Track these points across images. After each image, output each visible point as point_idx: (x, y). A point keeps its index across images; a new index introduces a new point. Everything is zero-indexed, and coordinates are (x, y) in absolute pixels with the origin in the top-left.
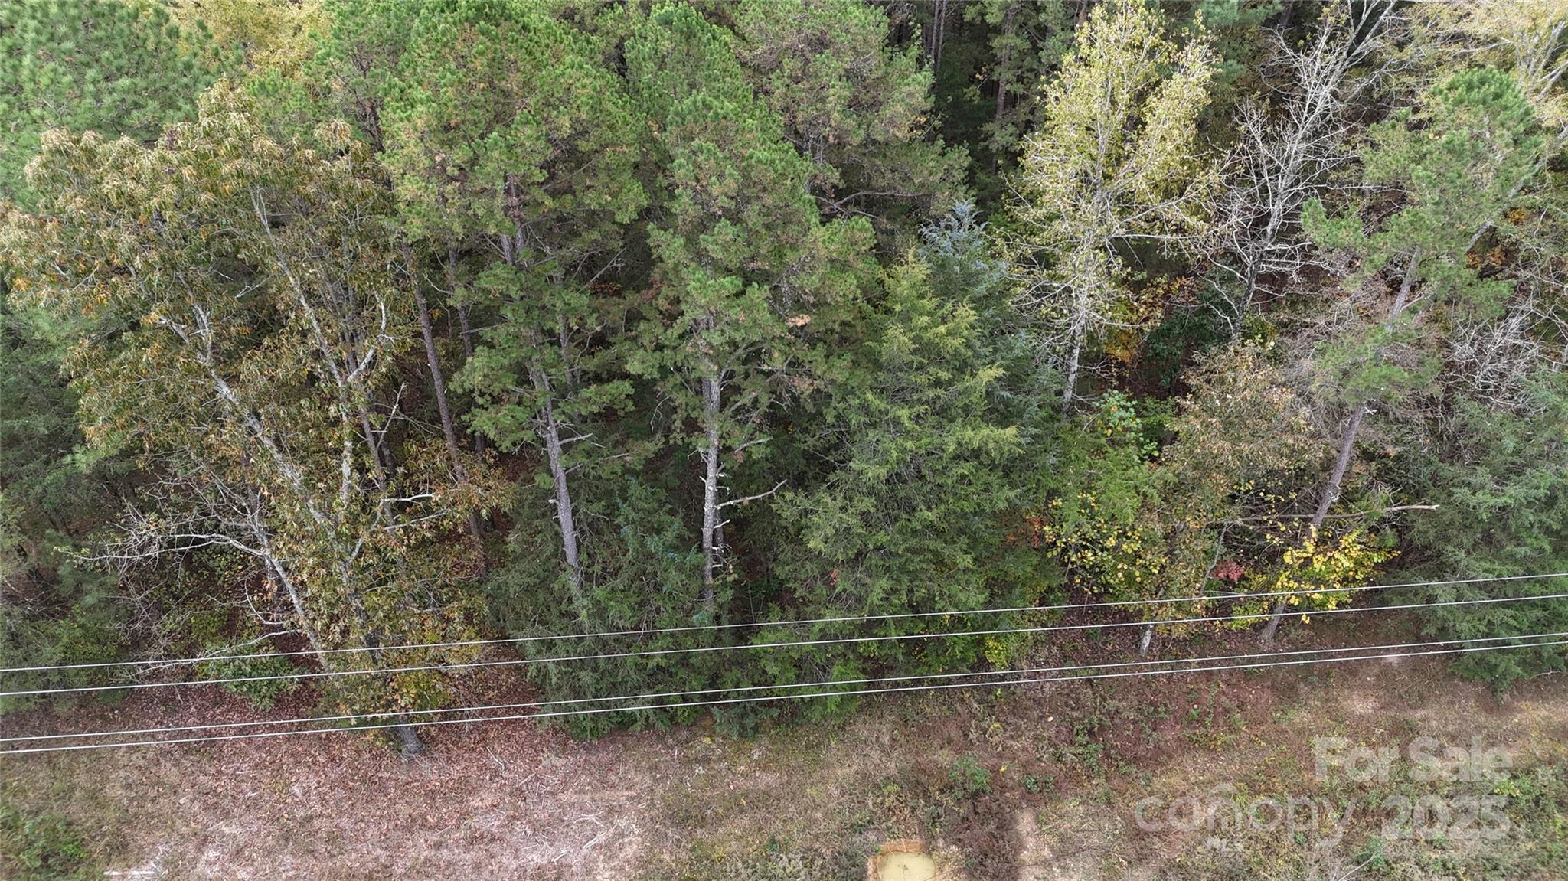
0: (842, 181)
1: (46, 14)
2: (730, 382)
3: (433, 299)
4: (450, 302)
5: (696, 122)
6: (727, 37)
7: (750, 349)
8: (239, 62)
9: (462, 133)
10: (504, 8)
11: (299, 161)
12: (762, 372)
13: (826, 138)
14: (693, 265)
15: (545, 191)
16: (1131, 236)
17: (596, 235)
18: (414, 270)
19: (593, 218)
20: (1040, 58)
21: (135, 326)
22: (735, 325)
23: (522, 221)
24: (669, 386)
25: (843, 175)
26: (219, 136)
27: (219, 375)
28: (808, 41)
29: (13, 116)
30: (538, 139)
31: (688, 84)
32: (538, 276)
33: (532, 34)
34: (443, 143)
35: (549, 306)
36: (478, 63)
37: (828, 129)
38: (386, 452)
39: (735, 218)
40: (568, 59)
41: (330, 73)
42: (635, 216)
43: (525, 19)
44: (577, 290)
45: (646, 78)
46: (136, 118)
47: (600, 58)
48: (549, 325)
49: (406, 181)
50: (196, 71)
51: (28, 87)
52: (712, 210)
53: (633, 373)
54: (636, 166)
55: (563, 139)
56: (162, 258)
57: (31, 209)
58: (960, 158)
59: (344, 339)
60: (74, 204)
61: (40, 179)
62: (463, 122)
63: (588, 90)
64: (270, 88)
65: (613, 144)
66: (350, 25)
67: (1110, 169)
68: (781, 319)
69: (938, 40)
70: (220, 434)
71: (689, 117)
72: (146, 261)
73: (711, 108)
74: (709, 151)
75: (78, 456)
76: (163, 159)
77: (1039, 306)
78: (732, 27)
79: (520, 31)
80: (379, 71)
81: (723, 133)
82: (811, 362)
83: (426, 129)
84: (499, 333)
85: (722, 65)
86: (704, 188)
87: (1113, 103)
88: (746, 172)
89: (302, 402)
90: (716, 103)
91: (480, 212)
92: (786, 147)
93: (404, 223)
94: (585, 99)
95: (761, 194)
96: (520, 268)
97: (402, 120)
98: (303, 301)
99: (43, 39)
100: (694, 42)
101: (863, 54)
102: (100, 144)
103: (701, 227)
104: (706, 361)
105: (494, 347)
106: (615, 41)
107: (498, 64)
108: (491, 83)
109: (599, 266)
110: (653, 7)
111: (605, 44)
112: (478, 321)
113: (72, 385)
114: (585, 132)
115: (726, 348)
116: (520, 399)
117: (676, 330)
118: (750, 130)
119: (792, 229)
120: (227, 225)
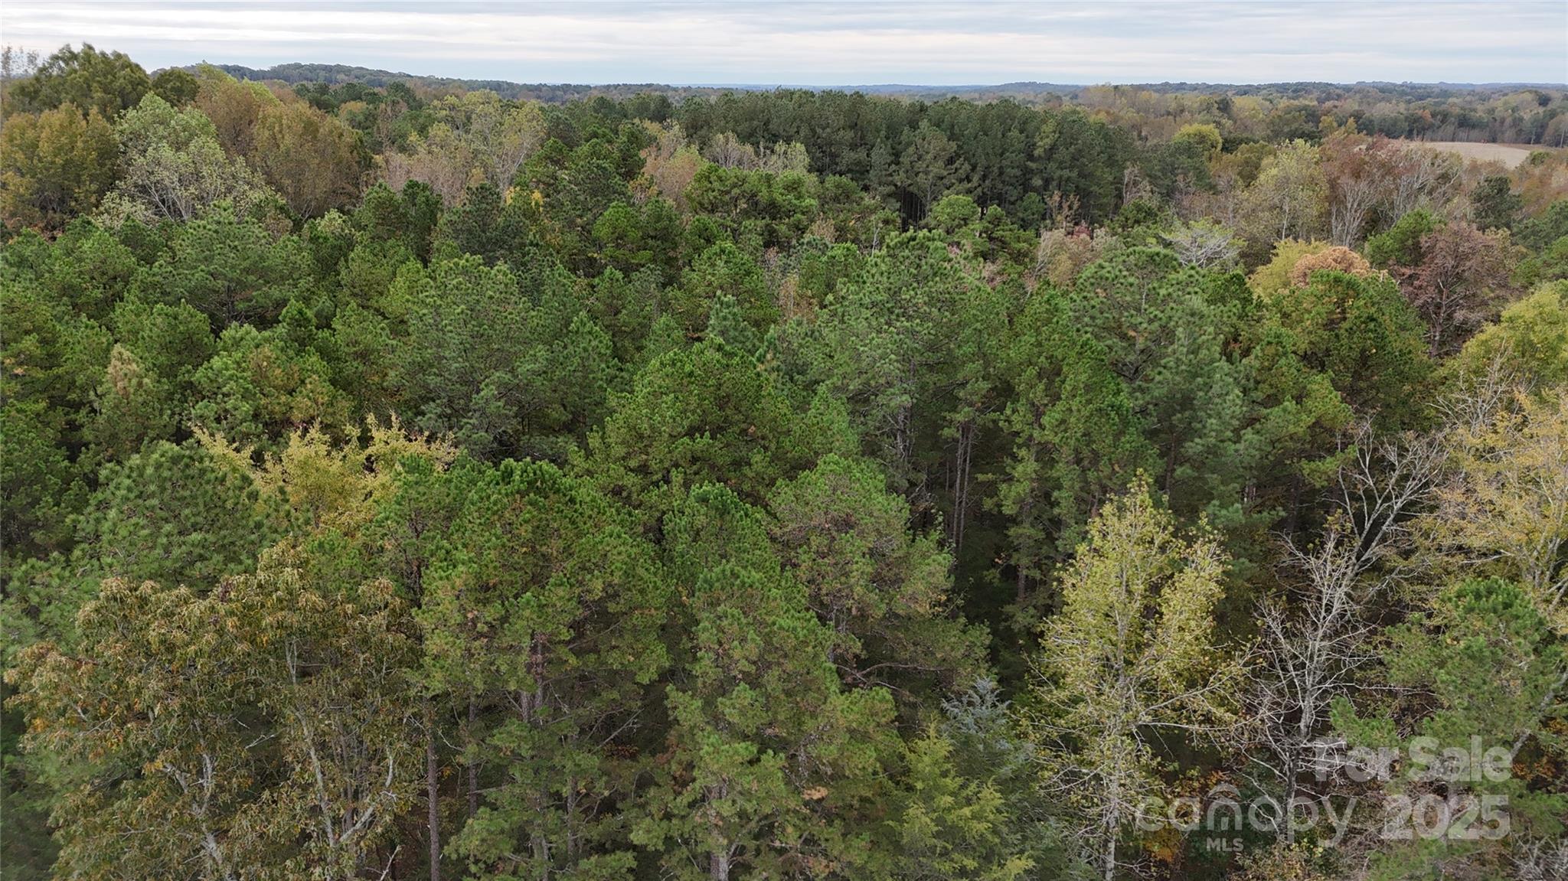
0: (864, 652)
1: (141, 475)
2: (740, 859)
3: (444, 757)
4: (461, 760)
5: (723, 589)
6: (760, 515)
7: (763, 823)
8: (307, 522)
9: (498, 593)
10: (555, 482)
11: (338, 615)
12: (775, 849)
13: (849, 610)
14: (709, 728)
15: (571, 649)
16: (1159, 724)
17: (615, 695)
18: (429, 725)
19: (614, 678)
20: (1057, 547)
21: (139, 775)
22: (746, 794)
23: (543, 678)
24: (675, 860)
25: (865, 646)
26: (270, 589)
27: (210, 830)
28: (835, 522)
29: (82, 563)
30: (569, 600)
31: (719, 555)
32: (552, 734)
33: (578, 506)
34: (477, 601)
35: (559, 767)
36: (523, 529)
37: (852, 601)
39: (754, 682)
40: (608, 529)
41: (386, 534)
43: (573, 493)
44: (590, 751)
45: (680, 548)
46: (199, 569)
47: (641, 529)
48: (556, 787)
49: (435, 637)
50: (265, 529)
51: (105, 538)
52: (733, 673)
53: (637, 843)
54: (663, 628)
55: (594, 601)
56: (183, 706)
57: (72, 655)
58: (981, 635)
59: (346, 794)
60: (112, 649)
61: (89, 623)
62: (501, 583)
63: (623, 556)
64: (327, 547)
65: (641, 607)
66: (413, 493)
67: (1132, 656)
68: (797, 791)
69: (959, 527)
71: (716, 584)
72: (166, 709)
73: (738, 577)
74: (733, 616)
76: (212, 610)
77: (1069, 793)
78: (765, 506)
79: (567, 504)
80: (431, 534)
81: (748, 600)
82: (826, 841)
83: (464, 588)
84: (501, 794)
85: (752, 539)
86: (726, 653)
87: (1129, 592)
88: (768, 639)
89: (288, 863)
90: (743, 572)
91: (503, 668)
92: (808, 616)
93: (428, 676)
94: (619, 565)
95: (781, 660)
96: (534, 725)
97: (441, 578)
98: (312, 753)
99: (132, 496)
100: (727, 518)
101: (886, 535)
102: (155, 593)
103: (721, 690)
104: (715, 832)
105: (496, 809)
106: (658, 514)
107: (542, 531)
108: (533, 548)
109: (615, 727)
110: (693, 487)
111: (646, 517)
112: (487, 781)
113: (57, 835)
114: (616, 595)
115: (737, 820)
116: (516, 868)
117: (686, 797)
118: (775, 599)
119: (812, 696)
120: (255, 674)
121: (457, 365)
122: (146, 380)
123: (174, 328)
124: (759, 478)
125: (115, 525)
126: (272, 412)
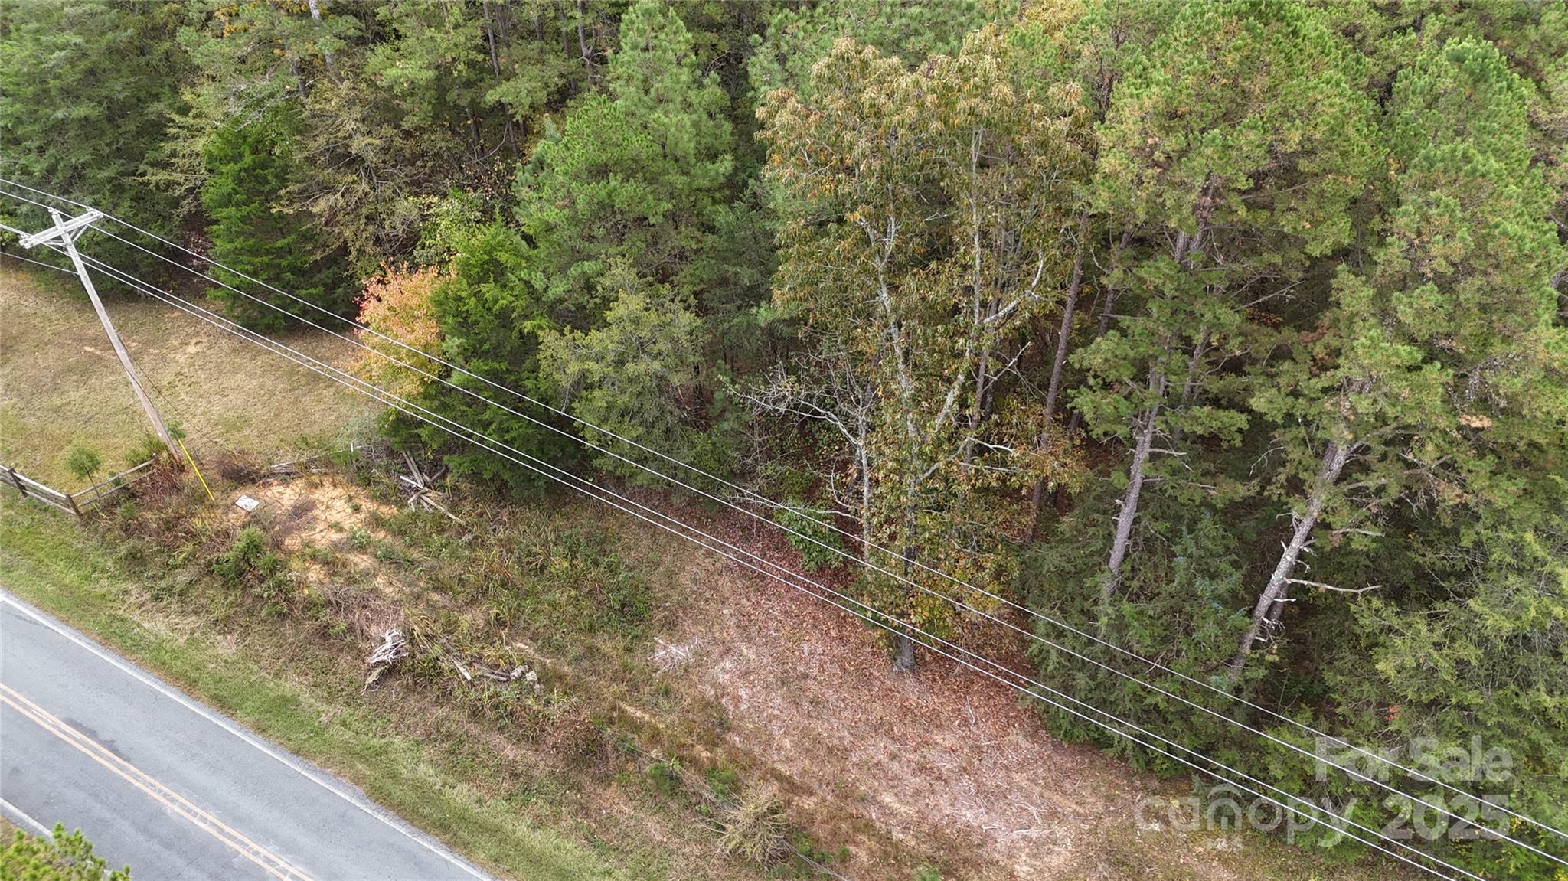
2: (1360, 458)
3: (1089, 274)
4: (1104, 281)
5: (1445, 171)
6: (1528, 90)
7: (1400, 431)
8: (1013, 13)
9: (1184, 123)
10: (1281, 8)
11: (1025, 112)
12: (1405, 461)
14: (1373, 321)
17: (1277, 259)
18: (1083, 240)
19: (1281, 241)
21: (841, 221)
22: (1393, 398)
23: (1206, 224)
26: (969, 73)
27: (885, 282)
29: (823, 20)
30: (1258, 146)
31: (1455, 131)
32: (1199, 281)
33: (1299, 40)
34: (1161, 127)
35: (1198, 314)
36: (1230, 57)
38: (989, 399)
39: (1445, 285)
40: (1326, 74)
41: (1087, 39)
42: (1329, 252)
44: (1232, 308)
45: (1407, 113)
46: (912, 44)
47: (1365, 81)
48: (1189, 332)
49: (1111, 155)
50: (975, 13)
52: (1422, 270)
53: (1256, 409)
54: (1354, 201)
55: (1285, 154)
56: (882, 167)
57: (805, 103)
59: (996, 284)
60: (836, 103)
61: (820, 77)
62: (1190, 113)
63: (1335, 110)
64: (1028, 41)
65: (1338, 172)
68: (1454, 412)
70: (865, 331)
71: (1440, 165)
72: (870, 168)
73: (1470, 162)
74: (1447, 206)
75: (762, 310)
76: (917, 84)
79: (1288, 35)
80: (1132, 46)
81: (1474, 192)
82: (1470, 471)
83: (1151, 111)
84: (1136, 324)
85: (1505, 120)
86: (1423, 246)
88: (1481, 242)
89: (939, 327)
90: (1479, 157)
91: (1168, 203)
92: (1546, 227)
93: (1093, 193)
94: (1327, 118)
95: (1490, 270)
96: (1184, 268)
97: (1131, 96)
98: (976, 239)
100: (1483, 87)
102: (875, 58)
103: (1401, 285)
104: (1342, 425)
105: (1126, 336)
106: (1392, 68)
107: (1250, 63)
108: (1235, 81)
109: (1264, 293)
110: (1449, 41)
111: (1377, 69)
112: (1121, 308)
113: (779, 252)
114: (1313, 152)
115: (1372, 420)
116: (1130, 393)
117: (1325, 380)
118: (1510, 198)
119: (1514, 319)
120: (943, 154)
124: (1545, 44)
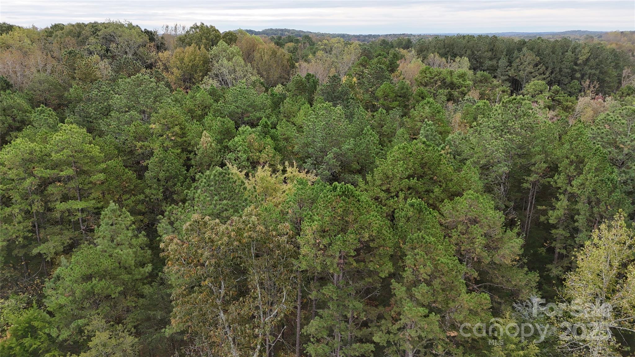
0: (479, 277)
1: (209, 178)
2: (418, 355)
3: (304, 295)
4: (311, 297)
5: (418, 243)
6: (436, 214)
7: (428, 342)
8: (262, 200)
9: (328, 234)
10: (352, 193)
11: (270, 235)
12: (433, 354)
13: (473, 258)
14: (408, 300)
15: (354, 260)
16: (621, 328)
17: (371, 280)
18: (299, 281)
19: (371, 273)
20: (575, 241)
21: (200, 286)
22: (422, 329)
23: (343, 270)
24: (390, 351)
25: (479, 275)
26: (247, 223)
27: (222, 309)
28: (470, 220)
29: (188, 207)
30: (355, 240)
31: (417, 229)
32: (345, 292)
33: (361, 203)
34: (321, 236)
35: (347, 306)
36: (339, 210)
37: (475, 255)
38: (273, 354)
39: (429, 283)
40: (372, 213)
41: (289, 207)
42: (387, 275)
43: (359, 197)
44: (359, 301)
45: (401, 224)
46: (225, 214)
47: (385, 215)
48: (345, 313)
49: (304, 248)
50: (248, 201)
51: (196, 199)
52: (420, 278)
53: (376, 341)
54: (392, 256)
55: (365, 241)
56: (215, 262)
57: (182, 240)
58: (535, 277)
59: (268, 303)
60: (194, 239)
61: (187, 230)
62: (330, 230)
63: (377, 225)
64: (268, 210)
65: (383, 246)
66: (300, 192)
67: (609, 295)
69: (527, 228)
70: (215, 332)
71: (415, 241)
72: (210, 263)
73: (425, 239)
74: (421, 255)
75: (167, 330)
76: (227, 228)
77: (572, 353)
78: (439, 211)
79: (357, 201)
80: (305, 209)
81: (428, 249)
82: (456, 354)
83: (316, 230)
84: (325, 312)
85: (432, 224)
86: (417, 269)
87: (611, 265)
88: (436, 266)
89: (247, 325)
90: (427, 237)
91: (328, 264)
92: (454, 259)
93: (300, 262)
94: (375, 228)
95: (441, 276)
96: (338, 287)
97: (308, 226)
98: (258, 286)
99: (206, 185)
100: (422, 214)
101: (493, 228)
102: (209, 221)
103: (414, 285)
104: (408, 343)
105: (322, 318)
106: (392, 210)
107: (346, 211)
108: (342, 218)
109: (370, 293)
110: (408, 200)
111: (388, 210)
112: (319, 307)
113: (173, 303)
114: (373, 240)
115: (417, 339)
116: (328, 342)
117: (396, 326)
118: (440, 250)
119: (453, 293)
120: (240, 254)
121: (320, 145)
122: (213, 144)
123: (223, 126)
124: (437, 198)
125: (199, 195)
126: (253, 159)
